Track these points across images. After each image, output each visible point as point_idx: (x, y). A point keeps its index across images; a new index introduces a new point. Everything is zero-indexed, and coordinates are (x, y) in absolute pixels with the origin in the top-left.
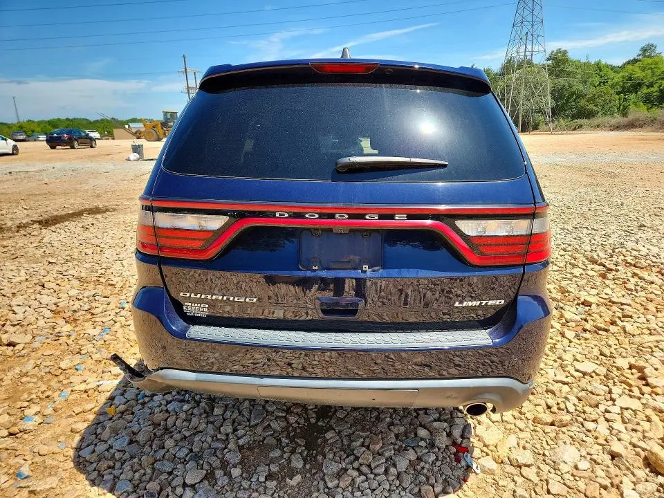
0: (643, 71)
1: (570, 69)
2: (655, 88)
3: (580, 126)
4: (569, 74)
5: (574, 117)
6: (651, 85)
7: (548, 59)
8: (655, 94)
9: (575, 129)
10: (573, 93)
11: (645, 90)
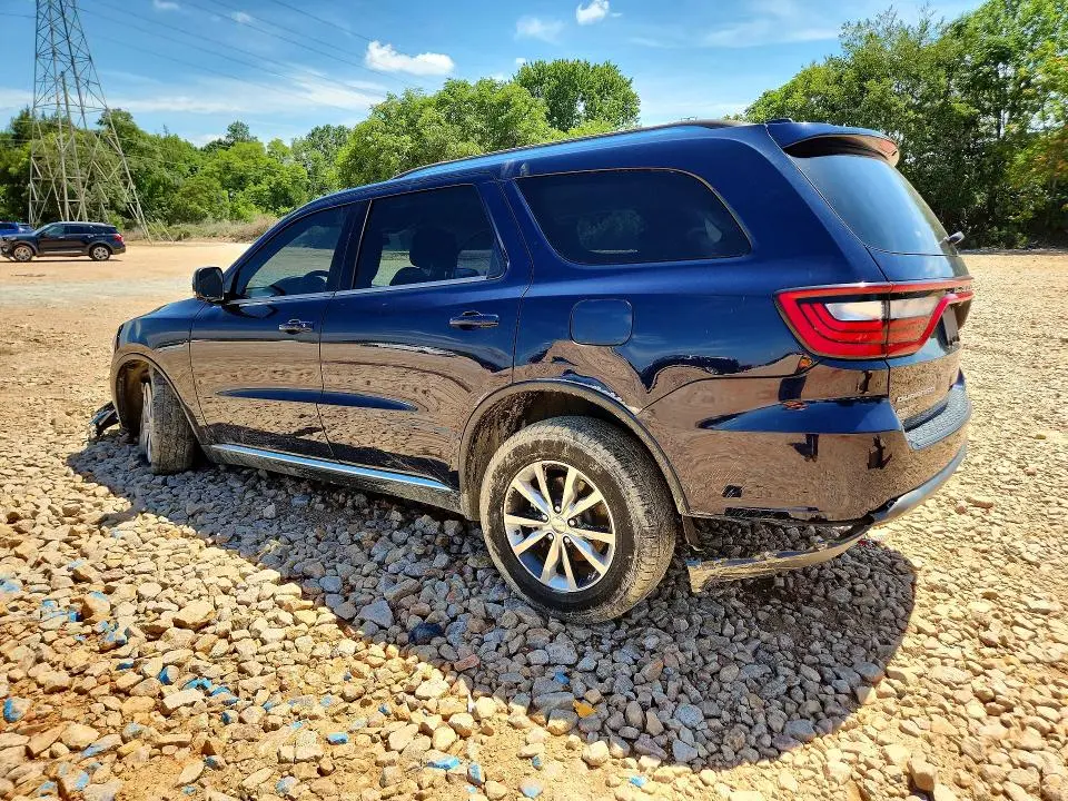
0: (243, 158)
1: (141, 143)
2: (264, 186)
3: (187, 235)
4: (141, 151)
5: (170, 220)
6: (257, 181)
7: (100, 123)
8: (266, 193)
9: (179, 239)
10: (158, 183)
11: (252, 188)
